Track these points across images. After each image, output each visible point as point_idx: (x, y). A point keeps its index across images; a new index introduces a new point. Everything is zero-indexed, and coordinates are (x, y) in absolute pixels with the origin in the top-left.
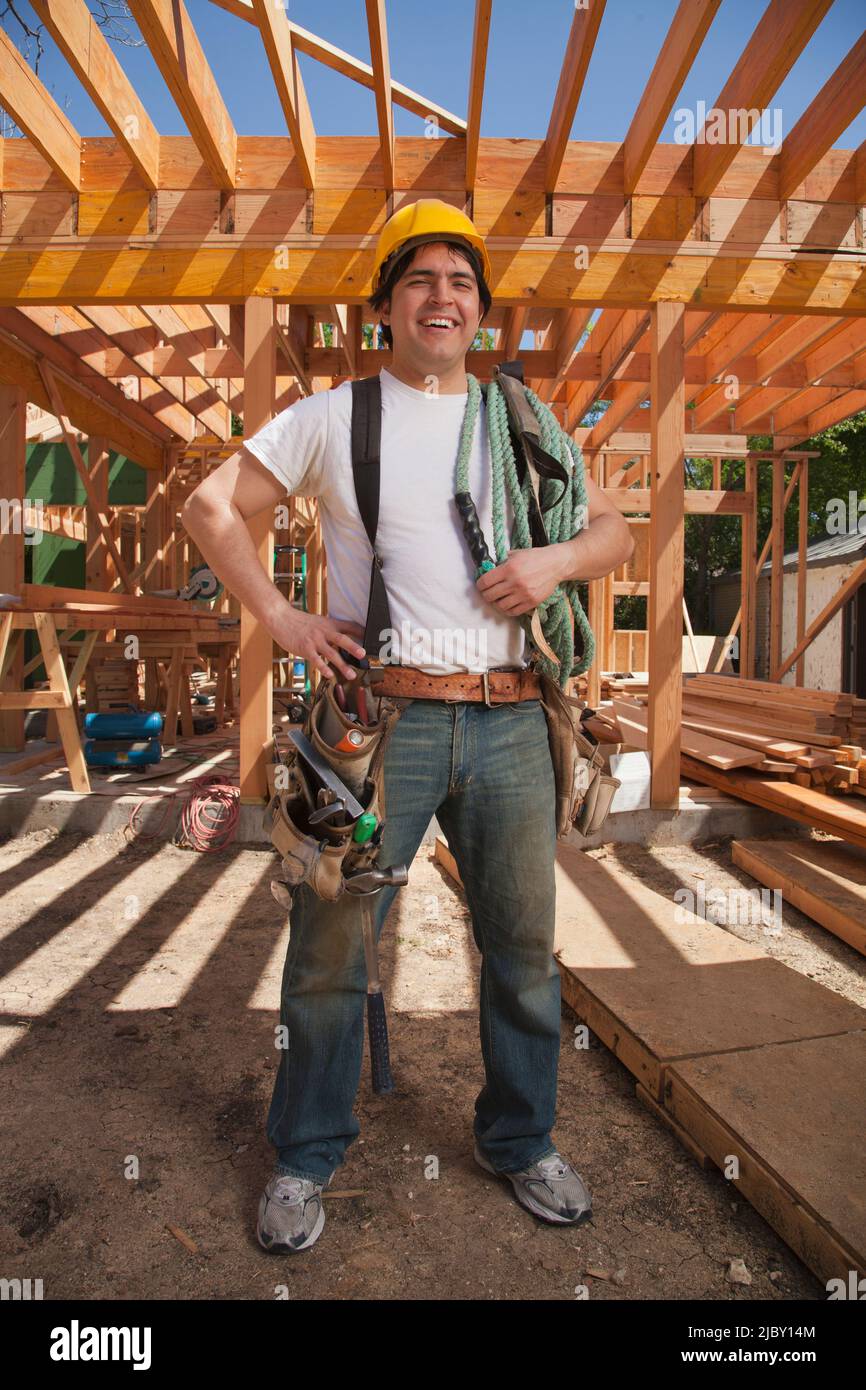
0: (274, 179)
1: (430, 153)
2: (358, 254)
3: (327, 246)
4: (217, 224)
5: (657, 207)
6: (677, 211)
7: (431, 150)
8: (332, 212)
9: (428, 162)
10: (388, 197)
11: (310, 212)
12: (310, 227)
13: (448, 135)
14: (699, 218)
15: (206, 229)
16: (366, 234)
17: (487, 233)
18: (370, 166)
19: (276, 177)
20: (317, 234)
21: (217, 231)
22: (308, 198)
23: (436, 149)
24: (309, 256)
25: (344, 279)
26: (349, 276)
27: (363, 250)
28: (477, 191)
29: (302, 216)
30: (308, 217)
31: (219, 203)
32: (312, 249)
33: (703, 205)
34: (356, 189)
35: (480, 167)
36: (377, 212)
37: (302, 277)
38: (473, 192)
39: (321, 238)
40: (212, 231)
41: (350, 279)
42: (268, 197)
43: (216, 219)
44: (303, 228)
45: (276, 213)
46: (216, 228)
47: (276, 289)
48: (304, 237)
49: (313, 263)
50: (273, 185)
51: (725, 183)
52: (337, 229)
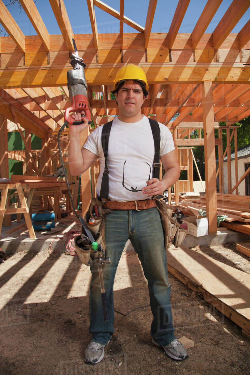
0: (86, 47)
1: (133, 38)
2: (112, 69)
3: (103, 67)
4: (68, 61)
5: (203, 53)
6: (209, 53)
7: (133, 37)
8: (104, 56)
9: (133, 40)
10: (121, 52)
11: (97, 57)
12: (97, 61)
13: (138, 32)
14: (215, 56)
15: (65, 63)
16: (115, 63)
17: (152, 62)
18: (115, 42)
20: (100, 63)
21: (69, 63)
22: (96, 52)
23: (135, 36)
24: (98, 70)
27: (114, 68)
28: (148, 49)
29: (95, 58)
30: (97, 58)
31: (69, 55)
32: (98, 68)
33: (216, 51)
34: (111, 49)
35: (150, 41)
36: (118, 56)
37: (96, 77)
38: (147, 49)
39: (101, 65)
40: (67, 63)
41: (110, 77)
42: (84, 52)
43: (68, 60)
44: (95, 62)
45: (87, 57)
46: (68, 62)
47: (88, 81)
48: (96, 65)
49: (99, 72)
50: (85, 49)
51: (223, 45)
52: (105, 62)
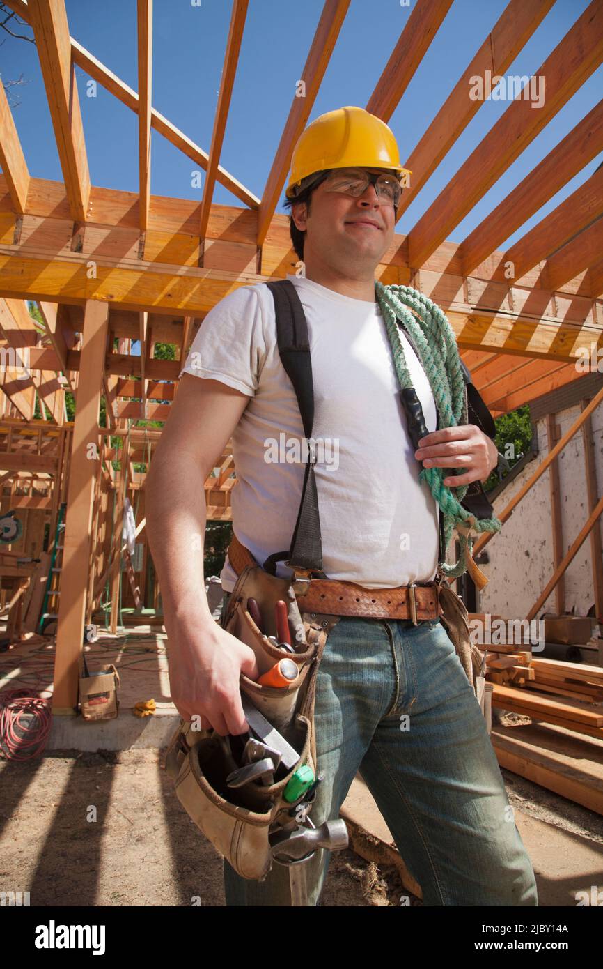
0: (116, 219)
1: (233, 218)
2: (175, 281)
3: (154, 270)
4: (69, 244)
5: (386, 271)
6: (399, 275)
7: (234, 215)
8: (159, 247)
9: (230, 223)
10: (200, 243)
11: (142, 245)
12: (141, 255)
13: (245, 207)
14: (413, 281)
15: (60, 247)
16: (182, 264)
17: (270, 274)
18: (188, 220)
19: (118, 217)
20: (146, 261)
21: (69, 249)
22: (141, 235)
23: (237, 214)
24: (138, 275)
25: (165, 296)
26: (170, 293)
27: (181, 276)
28: (264, 246)
29: (136, 247)
30: (140, 248)
31: (72, 230)
32: (141, 271)
33: (415, 273)
34: (177, 234)
35: (269, 231)
36: (192, 251)
37: (132, 289)
38: (262, 246)
39: (149, 264)
40: (64, 248)
41: (169, 295)
42: (109, 231)
43: (68, 241)
44: (136, 256)
45: (116, 242)
46: (67, 247)
47: (112, 297)
48: (136, 262)
49: (140, 280)
50: (115, 223)
51: (431, 261)
52: (160, 259)
